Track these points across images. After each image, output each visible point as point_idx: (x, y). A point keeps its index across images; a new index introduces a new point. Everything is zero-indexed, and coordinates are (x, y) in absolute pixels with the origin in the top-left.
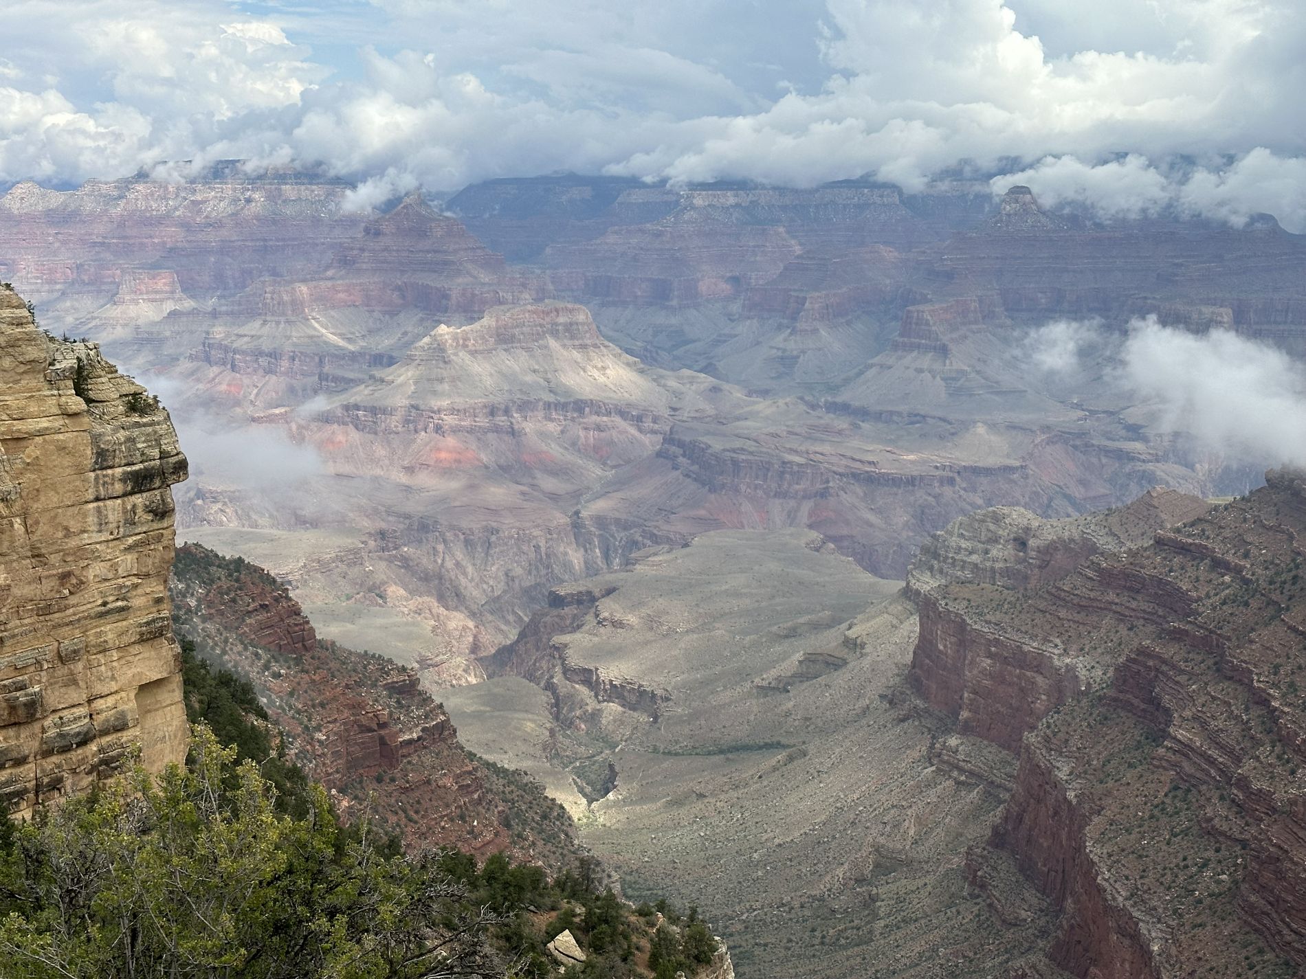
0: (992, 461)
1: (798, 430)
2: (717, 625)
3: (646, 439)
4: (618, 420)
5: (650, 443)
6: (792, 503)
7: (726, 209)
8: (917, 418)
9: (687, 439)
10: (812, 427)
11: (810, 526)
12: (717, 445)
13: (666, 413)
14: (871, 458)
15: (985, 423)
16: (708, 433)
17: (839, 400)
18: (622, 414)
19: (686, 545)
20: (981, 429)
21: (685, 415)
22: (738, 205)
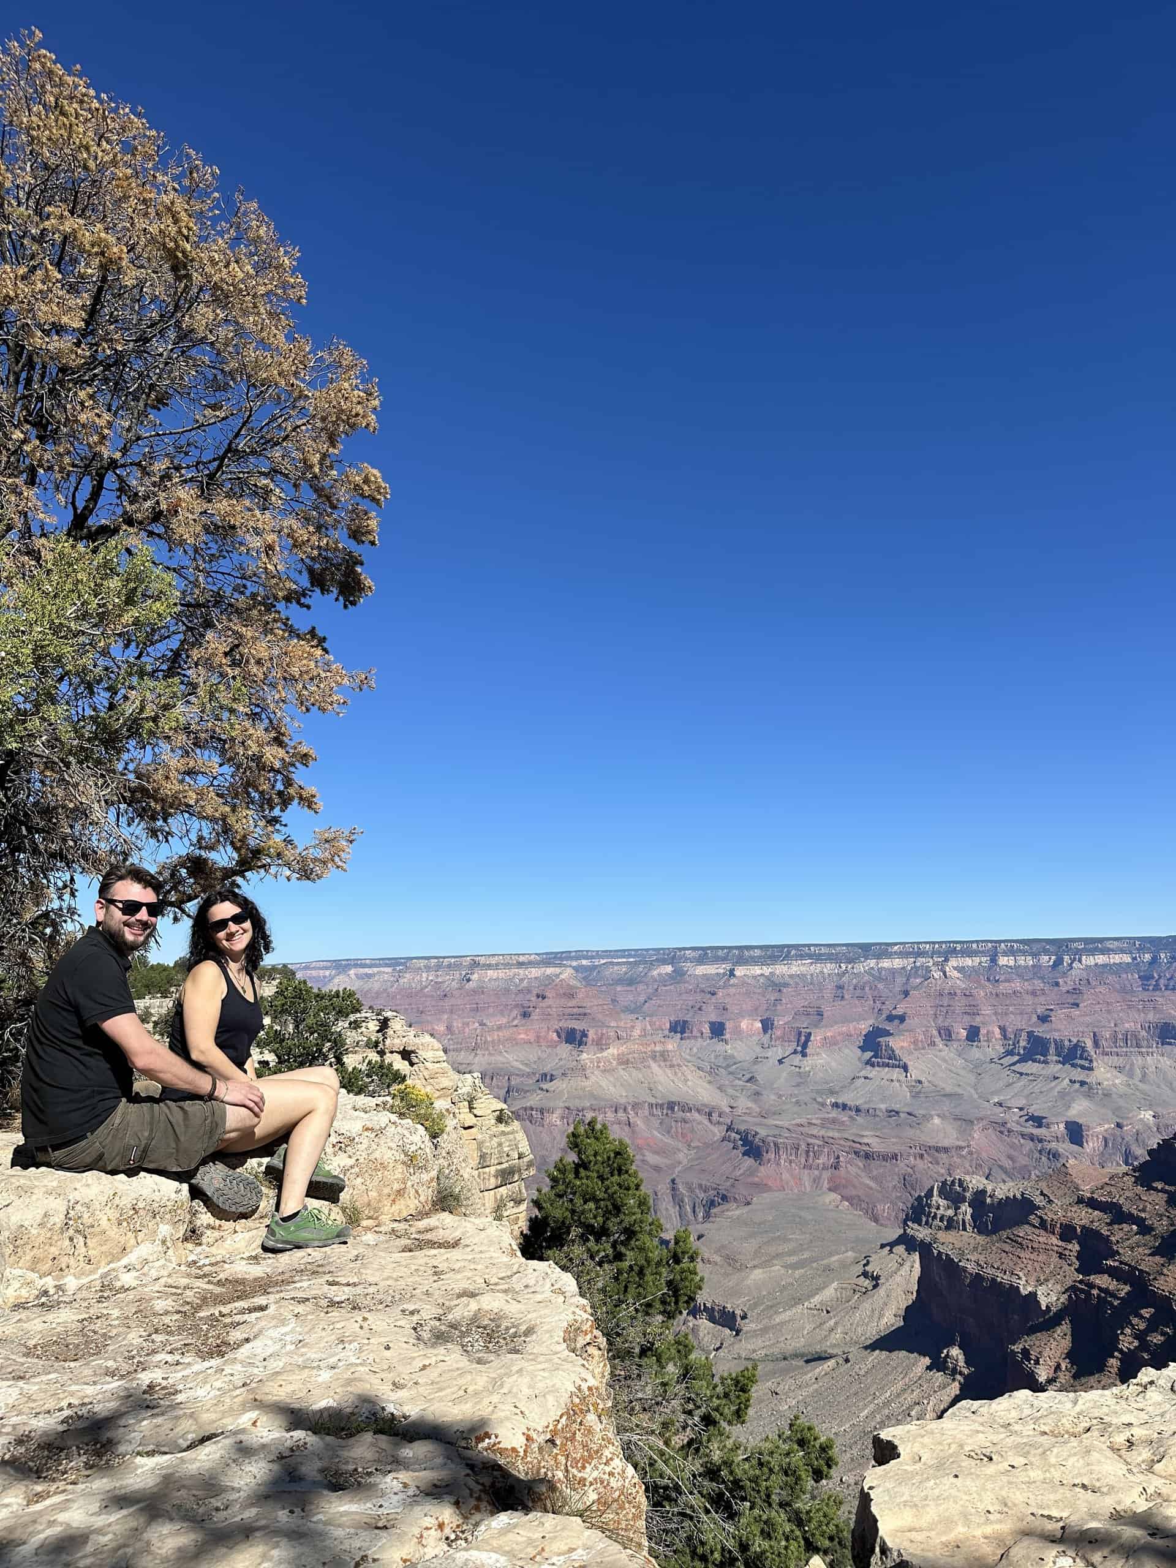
0: (946, 1143)
1: (814, 1121)
2: (775, 1262)
3: (715, 1129)
4: (696, 1115)
5: (718, 1132)
6: (816, 1172)
7: (755, 977)
8: (893, 1113)
9: (742, 1128)
10: (823, 1119)
11: (830, 1190)
12: (763, 1132)
13: (728, 1110)
14: (866, 1140)
15: (939, 1116)
16: (756, 1124)
17: (840, 1101)
18: (698, 1111)
19: (748, 1204)
20: (937, 1121)
21: (739, 1111)
22: (762, 975)
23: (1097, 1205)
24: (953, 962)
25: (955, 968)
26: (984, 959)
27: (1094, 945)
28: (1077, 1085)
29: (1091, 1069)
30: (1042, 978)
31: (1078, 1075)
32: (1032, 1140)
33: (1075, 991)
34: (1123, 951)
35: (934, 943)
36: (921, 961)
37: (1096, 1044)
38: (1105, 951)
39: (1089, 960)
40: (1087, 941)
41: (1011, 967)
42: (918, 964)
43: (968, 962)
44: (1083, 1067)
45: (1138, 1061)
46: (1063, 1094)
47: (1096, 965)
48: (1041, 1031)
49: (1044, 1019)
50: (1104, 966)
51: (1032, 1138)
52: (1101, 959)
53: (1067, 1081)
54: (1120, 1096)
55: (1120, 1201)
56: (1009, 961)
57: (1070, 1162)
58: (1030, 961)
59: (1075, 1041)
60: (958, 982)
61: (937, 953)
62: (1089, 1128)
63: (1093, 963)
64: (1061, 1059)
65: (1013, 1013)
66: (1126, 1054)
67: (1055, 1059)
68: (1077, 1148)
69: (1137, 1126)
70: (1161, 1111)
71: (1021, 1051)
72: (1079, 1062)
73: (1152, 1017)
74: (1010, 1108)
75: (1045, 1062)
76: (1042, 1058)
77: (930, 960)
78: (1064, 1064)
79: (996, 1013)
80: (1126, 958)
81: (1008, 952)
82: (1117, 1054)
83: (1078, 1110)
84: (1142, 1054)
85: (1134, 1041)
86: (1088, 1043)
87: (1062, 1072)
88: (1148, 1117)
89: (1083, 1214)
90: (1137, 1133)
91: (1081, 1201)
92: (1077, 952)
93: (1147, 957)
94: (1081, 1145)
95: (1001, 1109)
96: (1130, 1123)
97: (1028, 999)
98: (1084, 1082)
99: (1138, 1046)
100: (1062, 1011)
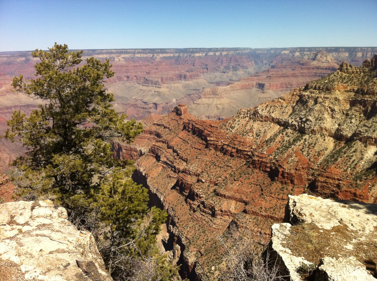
23: (158, 125)
24: (123, 56)
26: (131, 55)
27: (163, 51)
28: (156, 93)
29: (160, 88)
30: (148, 61)
31: (157, 89)
32: (143, 109)
33: (157, 65)
34: (171, 53)
35: (116, 49)
36: (112, 55)
37: (162, 80)
38: (166, 53)
39: (161, 55)
40: (161, 49)
41: (139, 58)
42: (111, 56)
43: (127, 56)
44: (158, 87)
45: (173, 85)
46: (152, 95)
48: (146, 77)
49: (148, 73)
50: (165, 57)
51: (144, 108)
52: (165, 55)
53: (153, 92)
54: (167, 95)
55: (164, 123)
56: (139, 55)
57: (152, 114)
58: (145, 56)
59: (156, 80)
60: (123, 62)
61: (117, 53)
62: (159, 105)
63: (162, 56)
64: (153, 85)
65: (139, 72)
66: (170, 83)
67: (151, 85)
68: (155, 110)
69: (171, 103)
70: (178, 99)
71: (141, 83)
72: (157, 86)
73: (177, 72)
74: (138, 100)
75: (148, 86)
76: (147, 85)
77: (115, 55)
78: (153, 86)
79: (134, 72)
80: (172, 55)
81: (138, 53)
82: (167, 83)
83: (156, 100)
84: (174, 83)
85: (172, 79)
86: (160, 80)
87: (153, 89)
88: (174, 100)
89: (154, 128)
90: (171, 105)
91: (154, 124)
92: (158, 53)
93: (177, 55)
94: (156, 109)
95: (135, 101)
96: (170, 103)
97: (144, 67)
98: (158, 92)
99: (173, 81)
100: (153, 71)
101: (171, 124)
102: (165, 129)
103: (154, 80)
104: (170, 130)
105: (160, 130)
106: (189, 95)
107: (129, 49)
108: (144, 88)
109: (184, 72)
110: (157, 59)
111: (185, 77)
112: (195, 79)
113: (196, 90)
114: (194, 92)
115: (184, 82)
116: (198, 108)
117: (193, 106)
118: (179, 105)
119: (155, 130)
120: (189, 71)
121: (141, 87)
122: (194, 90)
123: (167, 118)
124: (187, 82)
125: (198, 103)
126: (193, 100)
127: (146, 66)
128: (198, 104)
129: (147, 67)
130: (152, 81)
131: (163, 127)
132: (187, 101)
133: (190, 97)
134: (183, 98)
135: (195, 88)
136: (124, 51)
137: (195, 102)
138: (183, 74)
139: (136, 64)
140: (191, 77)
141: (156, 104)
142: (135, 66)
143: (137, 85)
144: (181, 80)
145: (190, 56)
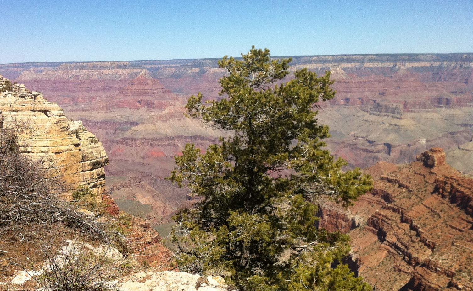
23: (389, 181)
24: (343, 65)
25: (342, 69)
26: (357, 64)
27: (412, 57)
28: (392, 127)
29: (400, 119)
30: (384, 74)
31: (395, 121)
32: (367, 152)
33: (400, 80)
34: (426, 61)
35: (333, 56)
36: (326, 64)
37: (405, 106)
38: (418, 60)
39: (409, 65)
40: (410, 55)
41: (370, 68)
42: (324, 67)
43: (350, 65)
44: (397, 118)
45: (424, 115)
46: (385, 130)
47: (412, 67)
48: (379, 100)
49: (382, 94)
50: (416, 68)
52: (415, 64)
53: (388, 125)
54: (412, 132)
55: (400, 178)
56: (370, 65)
57: (381, 162)
58: (380, 65)
59: (395, 105)
60: (342, 76)
61: (335, 61)
62: (395, 147)
63: (411, 67)
64: (387, 114)
65: (367, 91)
66: (418, 112)
67: (384, 113)
68: (387, 156)
69: (417, 145)
70: (429, 138)
71: (369, 110)
72: (396, 115)
73: (434, 94)
74: (359, 137)
75: (379, 115)
76: (378, 113)
77: (330, 64)
78: (388, 116)
79: (359, 92)
80: (428, 64)
81: (370, 60)
82: (414, 112)
83: (391, 138)
84: (426, 112)
85: (423, 105)
86: (401, 106)
87: (387, 120)
88: (423, 141)
89: (382, 184)
90: (417, 149)
91: (382, 179)
92: (404, 60)
93: (437, 64)
94: (389, 154)
95: (354, 138)
96: (414, 144)
97: (376, 84)
98: (396, 125)
99: (425, 108)
100: (391, 91)
101: (412, 182)
102: (399, 189)
103: (391, 106)
104: (409, 191)
105: (391, 189)
106: (453, 133)
107: (355, 55)
108: (373, 118)
109: (446, 94)
110: (400, 71)
111: (448, 103)
112: (466, 106)
113: (466, 125)
114: (462, 129)
115: (444, 111)
116: (466, 157)
117: (457, 153)
118: (431, 150)
119: (383, 188)
120: (456, 92)
121: (367, 116)
122: (462, 125)
123: (405, 170)
124: (450, 111)
125: (467, 148)
126: (458, 142)
127: (379, 82)
128: (466, 150)
129: (382, 85)
130: (387, 108)
131: (397, 185)
132: (446, 144)
133: (453, 137)
134: (440, 138)
135: (464, 122)
136: (345, 57)
137: (461, 147)
138: (445, 97)
139: (364, 79)
140: (459, 103)
141: (389, 147)
142: (361, 82)
143: (361, 113)
144: (440, 107)
145: (461, 66)
